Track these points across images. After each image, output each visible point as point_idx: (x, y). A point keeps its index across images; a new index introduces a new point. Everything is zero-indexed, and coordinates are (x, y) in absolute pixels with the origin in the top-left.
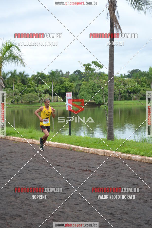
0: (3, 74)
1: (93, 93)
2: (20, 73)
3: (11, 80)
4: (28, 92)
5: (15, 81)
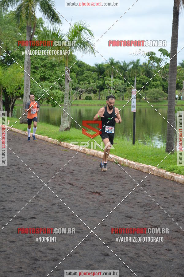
3: (133, 72)
4: (153, 86)
5: (137, 73)
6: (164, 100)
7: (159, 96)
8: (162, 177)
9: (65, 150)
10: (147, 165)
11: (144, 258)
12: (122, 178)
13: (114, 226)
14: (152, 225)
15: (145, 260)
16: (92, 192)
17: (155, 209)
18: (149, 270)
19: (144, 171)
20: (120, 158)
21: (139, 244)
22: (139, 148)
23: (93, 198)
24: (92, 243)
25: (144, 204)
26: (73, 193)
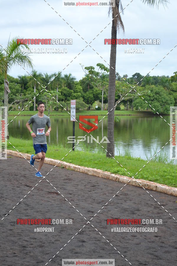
0: (46, 77)
1: (150, 100)
2: (66, 76)
3: (55, 84)
4: (74, 97)
5: (59, 85)
6: (85, 110)
7: (80, 107)
8: (107, 178)
9: (10, 157)
10: (91, 169)
11: (116, 243)
12: (72, 180)
13: (80, 219)
14: (113, 218)
15: (117, 244)
16: (50, 192)
17: (110, 205)
18: (124, 251)
19: (90, 174)
20: (65, 163)
21: (107, 233)
22: (81, 154)
23: (52, 197)
24: (67, 233)
25: (99, 201)
26: (33, 194)
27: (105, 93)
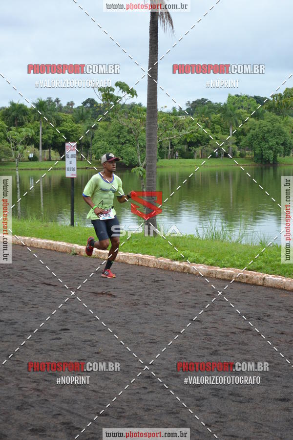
1: (119, 143)
6: (11, 161)
7: (4, 156)
27: (44, 133)
